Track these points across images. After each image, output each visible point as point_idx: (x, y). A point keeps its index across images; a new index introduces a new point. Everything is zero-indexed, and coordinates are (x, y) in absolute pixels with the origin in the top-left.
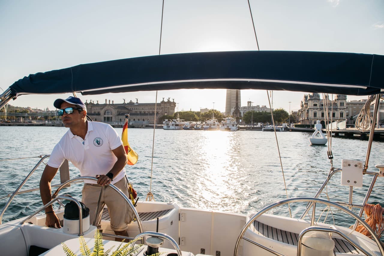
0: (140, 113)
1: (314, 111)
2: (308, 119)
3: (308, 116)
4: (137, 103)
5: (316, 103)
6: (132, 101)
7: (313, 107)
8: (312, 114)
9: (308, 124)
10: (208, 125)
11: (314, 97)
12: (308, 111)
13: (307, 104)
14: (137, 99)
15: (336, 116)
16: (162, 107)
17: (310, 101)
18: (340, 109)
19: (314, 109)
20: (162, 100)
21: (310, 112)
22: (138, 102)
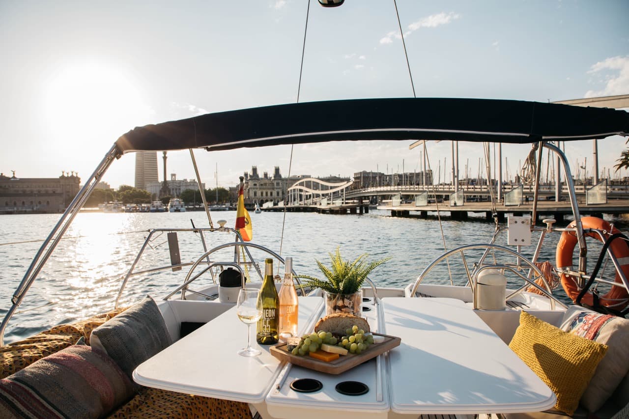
0: (24, 192)
1: (254, 190)
2: (249, 198)
3: (249, 195)
4: (14, 177)
5: (256, 183)
6: (3, 175)
7: (253, 187)
8: (252, 194)
9: (249, 203)
10: (154, 207)
11: (254, 177)
12: (249, 190)
13: (248, 183)
14: (14, 172)
15: (273, 194)
16: (61, 184)
17: (251, 181)
18: (277, 188)
19: (254, 188)
20: (61, 175)
21: (251, 191)
22: (16, 176)
